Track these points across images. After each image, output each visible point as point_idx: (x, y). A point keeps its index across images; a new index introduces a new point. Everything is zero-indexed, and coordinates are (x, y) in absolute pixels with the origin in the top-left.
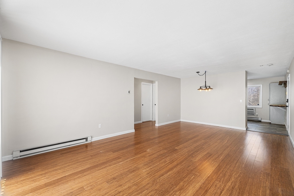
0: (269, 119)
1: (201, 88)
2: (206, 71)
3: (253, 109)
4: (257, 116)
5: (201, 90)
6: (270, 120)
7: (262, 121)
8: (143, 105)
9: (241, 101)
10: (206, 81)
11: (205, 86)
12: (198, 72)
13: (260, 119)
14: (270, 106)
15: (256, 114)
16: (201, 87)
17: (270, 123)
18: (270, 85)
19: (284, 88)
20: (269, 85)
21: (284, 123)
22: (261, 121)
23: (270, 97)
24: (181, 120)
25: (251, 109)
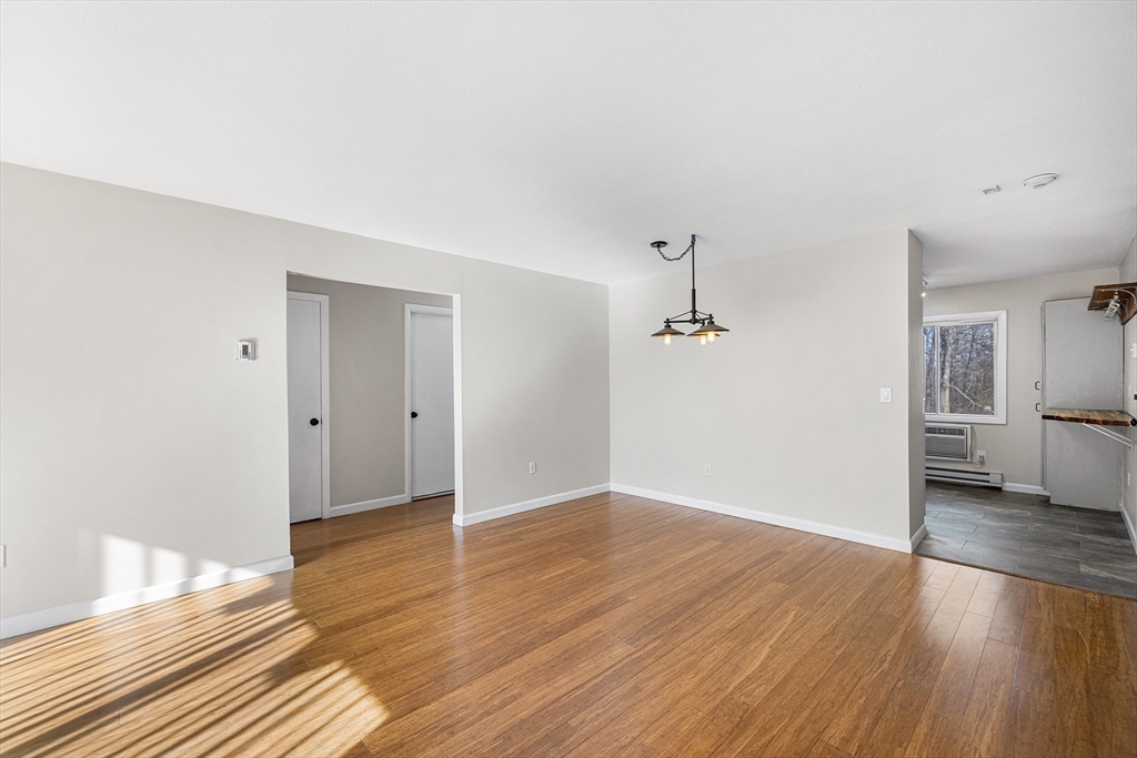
0: (1039, 479)
1: (668, 329)
2: (693, 236)
3: (961, 432)
4: (982, 463)
5: (668, 339)
6: (1043, 483)
7: (1009, 486)
8: (414, 415)
9: (885, 393)
10: (694, 291)
11: (690, 316)
12: (659, 244)
13: (994, 481)
14: (1044, 417)
15: (980, 453)
16: (668, 321)
17: (1045, 502)
18: (1043, 309)
19: (1118, 323)
20: (1038, 310)
21: (1117, 505)
22: (999, 489)
23: (1044, 371)
24: (614, 487)
25: (952, 432)
